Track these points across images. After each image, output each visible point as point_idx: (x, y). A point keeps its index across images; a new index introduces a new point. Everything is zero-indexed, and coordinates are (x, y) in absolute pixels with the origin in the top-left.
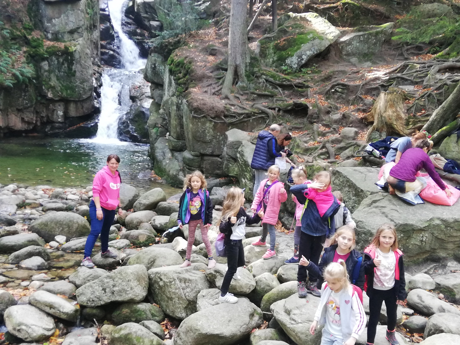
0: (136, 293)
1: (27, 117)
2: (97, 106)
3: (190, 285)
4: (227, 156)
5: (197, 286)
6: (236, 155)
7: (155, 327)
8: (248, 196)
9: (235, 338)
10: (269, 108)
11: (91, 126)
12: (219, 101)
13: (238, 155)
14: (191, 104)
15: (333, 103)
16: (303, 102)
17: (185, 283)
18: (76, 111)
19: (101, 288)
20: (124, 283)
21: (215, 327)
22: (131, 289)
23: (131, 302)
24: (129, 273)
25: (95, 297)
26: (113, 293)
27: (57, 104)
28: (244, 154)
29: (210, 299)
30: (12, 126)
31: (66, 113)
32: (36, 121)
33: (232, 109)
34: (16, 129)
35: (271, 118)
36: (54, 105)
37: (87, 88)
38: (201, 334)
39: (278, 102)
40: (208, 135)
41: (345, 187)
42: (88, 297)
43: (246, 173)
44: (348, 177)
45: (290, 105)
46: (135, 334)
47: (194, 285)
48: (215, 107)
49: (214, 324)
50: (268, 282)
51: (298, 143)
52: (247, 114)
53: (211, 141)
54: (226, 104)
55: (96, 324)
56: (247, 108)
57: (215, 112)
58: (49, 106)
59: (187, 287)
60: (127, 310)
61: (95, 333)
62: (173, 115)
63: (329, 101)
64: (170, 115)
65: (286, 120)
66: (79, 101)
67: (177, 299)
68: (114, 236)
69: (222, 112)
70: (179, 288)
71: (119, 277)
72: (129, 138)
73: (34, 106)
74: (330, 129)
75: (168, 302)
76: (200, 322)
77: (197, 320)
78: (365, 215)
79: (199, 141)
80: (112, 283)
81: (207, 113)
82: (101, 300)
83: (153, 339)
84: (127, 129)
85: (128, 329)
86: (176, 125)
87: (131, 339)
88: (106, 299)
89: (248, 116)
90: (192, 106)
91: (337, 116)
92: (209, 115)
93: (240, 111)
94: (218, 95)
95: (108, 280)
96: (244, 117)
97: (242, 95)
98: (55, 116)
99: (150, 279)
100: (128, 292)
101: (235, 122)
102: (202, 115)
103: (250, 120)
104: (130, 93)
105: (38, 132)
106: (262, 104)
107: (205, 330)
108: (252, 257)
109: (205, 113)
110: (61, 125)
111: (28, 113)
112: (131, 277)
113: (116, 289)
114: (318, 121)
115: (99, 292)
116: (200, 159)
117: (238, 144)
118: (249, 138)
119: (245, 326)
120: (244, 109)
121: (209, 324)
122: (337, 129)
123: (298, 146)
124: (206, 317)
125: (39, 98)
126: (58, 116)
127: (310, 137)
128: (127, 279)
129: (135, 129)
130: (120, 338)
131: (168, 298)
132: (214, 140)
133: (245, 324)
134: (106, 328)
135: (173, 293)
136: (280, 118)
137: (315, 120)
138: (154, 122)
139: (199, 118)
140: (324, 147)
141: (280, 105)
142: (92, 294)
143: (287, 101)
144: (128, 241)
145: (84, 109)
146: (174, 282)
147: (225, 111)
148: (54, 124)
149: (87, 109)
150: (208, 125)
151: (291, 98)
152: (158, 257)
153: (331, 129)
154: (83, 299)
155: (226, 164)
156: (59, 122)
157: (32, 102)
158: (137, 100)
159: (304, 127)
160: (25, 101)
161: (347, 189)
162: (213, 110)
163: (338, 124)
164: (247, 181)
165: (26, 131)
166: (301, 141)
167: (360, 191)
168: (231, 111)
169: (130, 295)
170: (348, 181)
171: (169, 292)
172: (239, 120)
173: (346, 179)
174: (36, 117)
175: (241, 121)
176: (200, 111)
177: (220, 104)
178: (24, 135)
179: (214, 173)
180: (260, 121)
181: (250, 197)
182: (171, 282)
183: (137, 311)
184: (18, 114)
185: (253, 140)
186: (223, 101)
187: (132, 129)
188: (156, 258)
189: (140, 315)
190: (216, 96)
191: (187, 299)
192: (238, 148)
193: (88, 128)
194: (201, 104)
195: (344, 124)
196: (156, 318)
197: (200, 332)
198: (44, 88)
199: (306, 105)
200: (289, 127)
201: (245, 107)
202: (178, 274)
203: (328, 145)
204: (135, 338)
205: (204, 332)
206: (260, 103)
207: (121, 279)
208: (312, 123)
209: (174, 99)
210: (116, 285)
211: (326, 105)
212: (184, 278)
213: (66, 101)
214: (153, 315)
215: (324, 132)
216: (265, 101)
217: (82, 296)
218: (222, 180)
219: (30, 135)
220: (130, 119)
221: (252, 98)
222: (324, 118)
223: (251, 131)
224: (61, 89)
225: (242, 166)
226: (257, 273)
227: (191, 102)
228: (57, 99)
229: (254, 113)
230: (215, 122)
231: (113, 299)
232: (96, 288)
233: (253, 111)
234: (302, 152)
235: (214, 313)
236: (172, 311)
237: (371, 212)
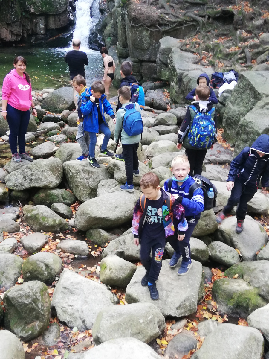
0: (50, 181)
1: (15, 30)
2: (72, 19)
3: (93, 176)
4: (159, 62)
5: (98, 177)
6: (167, 61)
7: (63, 209)
8: (174, 98)
9: (120, 221)
10: (200, 16)
11: (67, 37)
12: (156, 11)
13: (169, 61)
14: (130, 14)
15: (257, 9)
16: (229, 9)
17: (88, 174)
18: (55, 24)
19: (22, 176)
20: (39, 173)
21: (103, 212)
22: (45, 177)
23: (46, 188)
24: (43, 165)
25: (19, 183)
26: (31, 180)
27: (39, 18)
28: (173, 60)
29: (107, 188)
30: (4, 38)
31: (46, 25)
32: (23, 33)
33: (166, 17)
34: (7, 40)
35: (201, 25)
36: (36, 19)
37: (63, 3)
38: (90, 217)
39: (208, 10)
40: (145, 43)
41: (247, 90)
42: (13, 183)
43: (174, 77)
44: (249, 81)
45: (218, 13)
46: (41, 215)
47: (95, 176)
48: (150, 17)
49: (103, 210)
50: (161, 175)
51: (221, 49)
52: (179, 22)
53: (148, 48)
54: (161, 13)
55: (19, 204)
56: (180, 17)
57: (151, 21)
58: (32, 20)
59: (90, 178)
60: (43, 194)
61: (17, 211)
62: (119, 25)
63: (254, 7)
64: (117, 25)
65: (215, 27)
66: (57, 15)
67: (82, 187)
68: (56, 132)
69: (157, 21)
70: (83, 178)
71: (35, 168)
72: (97, 47)
73: (20, 20)
74: (251, 34)
75: (76, 189)
76: (90, 208)
77: (88, 206)
78: (256, 117)
79: (137, 49)
80: (30, 172)
81: (143, 23)
82: (23, 186)
83: (56, 219)
84: (96, 39)
85: (37, 210)
86: (121, 34)
87: (38, 218)
88: (27, 185)
89: (181, 24)
90: (131, 16)
91: (259, 22)
92: (145, 24)
93: (173, 20)
94: (156, 5)
95: (27, 170)
96: (176, 26)
97: (177, 4)
98: (38, 29)
99: (64, 169)
100: (42, 180)
101: (168, 30)
102: (140, 24)
103: (182, 28)
104: (100, 6)
105: (25, 43)
106: (194, 13)
107: (94, 214)
108: (155, 153)
109: (142, 22)
110: (43, 36)
111: (15, 27)
112: (45, 168)
113: (33, 177)
114: (242, 28)
115: (21, 179)
116: (138, 65)
117: (169, 51)
118: (179, 45)
119: (129, 212)
120: (177, 17)
121: (98, 209)
122: (257, 35)
123: (221, 52)
124: (97, 203)
125: (24, 14)
126: (41, 29)
127: (233, 43)
128: (42, 170)
129: (102, 39)
130: (31, 217)
131: (76, 186)
132: (151, 47)
133: (129, 210)
134: (26, 208)
135: (79, 182)
136: (210, 26)
137: (240, 27)
138: (109, 32)
139: (137, 27)
140: (243, 52)
141: (209, 13)
142: (16, 180)
143: (216, 8)
144: (65, 136)
145: (61, 22)
146: (79, 173)
147: (160, 20)
148: (38, 36)
149: (64, 22)
150: (145, 33)
151: (221, 5)
152: (75, 152)
153: (253, 35)
154: (10, 184)
155: (159, 69)
156: (41, 34)
157: (18, 17)
158: (105, 12)
159: (230, 33)
160: (12, 16)
161: (248, 92)
162: (149, 19)
163: (260, 30)
164: (174, 84)
165: (15, 42)
166: (223, 47)
167: (257, 93)
168: (165, 20)
169: (44, 183)
170: (250, 84)
171: (76, 181)
172: (172, 28)
173: (247, 83)
174: (23, 30)
175: (174, 29)
176: (137, 21)
177: (155, 13)
178: (14, 45)
179: (152, 77)
180: (192, 29)
181: (175, 99)
182: (77, 173)
183: (50, 195)
184: (8, 27)
185: (181, 47)
186: (159, 10)
187: (100, 38)
188: (73, 152)
189: (53, 199)
190: (154, 6)
191: (90, 187)
192: (168, 54)
193: (65, 38)
194: (138, 14)
195: (265, 30)
196: (67, 201)
197: (90, 216)
198: (27, 4)
199: (233, 12)
200: (216, 33)
201: (178, 15)
202: (83, 167)
203: (247, 50)
204: (41, 218)
205: (93, 216)
206: (192, 12)
207: (37, 170)
208: (236, 29)
209: (120, 10)
210: (34, 174)
211: (251, 11)
212: (87, 170)
213: (46, 15)
214: (64, 199)
215: (246, 37)
216: (196, 10)
217: (9, 181)
218: (157, 83)
219: (19, 45)
220: (98, 30)
221: (185, 6)
222: (247, 24)
223: (183, 39)
224: (41, 4)
225: (171, 71)
226: (156, 167)
227: (130, 13)
228: (38, 13)
229: (186, 21)
230: (151, 31)
231: (32, 185)
232: (19, 176)
233: (186, 19)
234: (223, 57)
235: (104, 201)
236: (79, 196)
237: (262, 114)
